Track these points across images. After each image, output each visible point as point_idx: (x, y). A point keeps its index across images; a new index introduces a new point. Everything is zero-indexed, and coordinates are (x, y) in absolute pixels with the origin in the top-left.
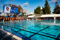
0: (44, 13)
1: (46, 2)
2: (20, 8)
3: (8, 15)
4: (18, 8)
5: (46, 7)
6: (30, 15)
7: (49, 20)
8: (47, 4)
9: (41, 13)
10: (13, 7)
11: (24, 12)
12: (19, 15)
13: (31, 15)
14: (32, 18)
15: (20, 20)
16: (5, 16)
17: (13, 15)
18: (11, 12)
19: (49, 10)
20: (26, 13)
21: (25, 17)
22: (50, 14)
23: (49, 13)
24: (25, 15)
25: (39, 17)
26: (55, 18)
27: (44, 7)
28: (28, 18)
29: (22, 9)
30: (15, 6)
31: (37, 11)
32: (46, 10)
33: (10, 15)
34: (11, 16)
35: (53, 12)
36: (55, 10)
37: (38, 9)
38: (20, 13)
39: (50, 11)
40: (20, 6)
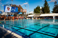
0: (43, 12)
1: (46, 1)
2: (20, 8)
3: (9, 15)
4: (18, 7)
5: (45, 7)
6: (29, 15)
7: (48, 19)
8: (46, 4)
9: (40, 13)
10: (14, 7)
11: (24, 11)
12: (19, 14)
13: (31, 14)
14: (32, 17)
15: (20, 19)
16: (6, 15)
17: (13, 14)
18: (11, 11)
19: (49, 9)
20: (26, 13)
21: (25, 16)
22: (50, 13)
23: (48, 12)
24: (25, 14)
25: (38, 16)
26: (54, 17)
27: (43, 7)
28: (28, 17)
29: (22, 8)
30: (15, 6)
31: (37, 11)
32: (45, 10)
33: (10, 14)
34: (12, 15)
35: (52, 12)
36: (54, 9)
37: (38, 8)
38: (20, 12)
39: (50, 11)
40: (20, 6)
